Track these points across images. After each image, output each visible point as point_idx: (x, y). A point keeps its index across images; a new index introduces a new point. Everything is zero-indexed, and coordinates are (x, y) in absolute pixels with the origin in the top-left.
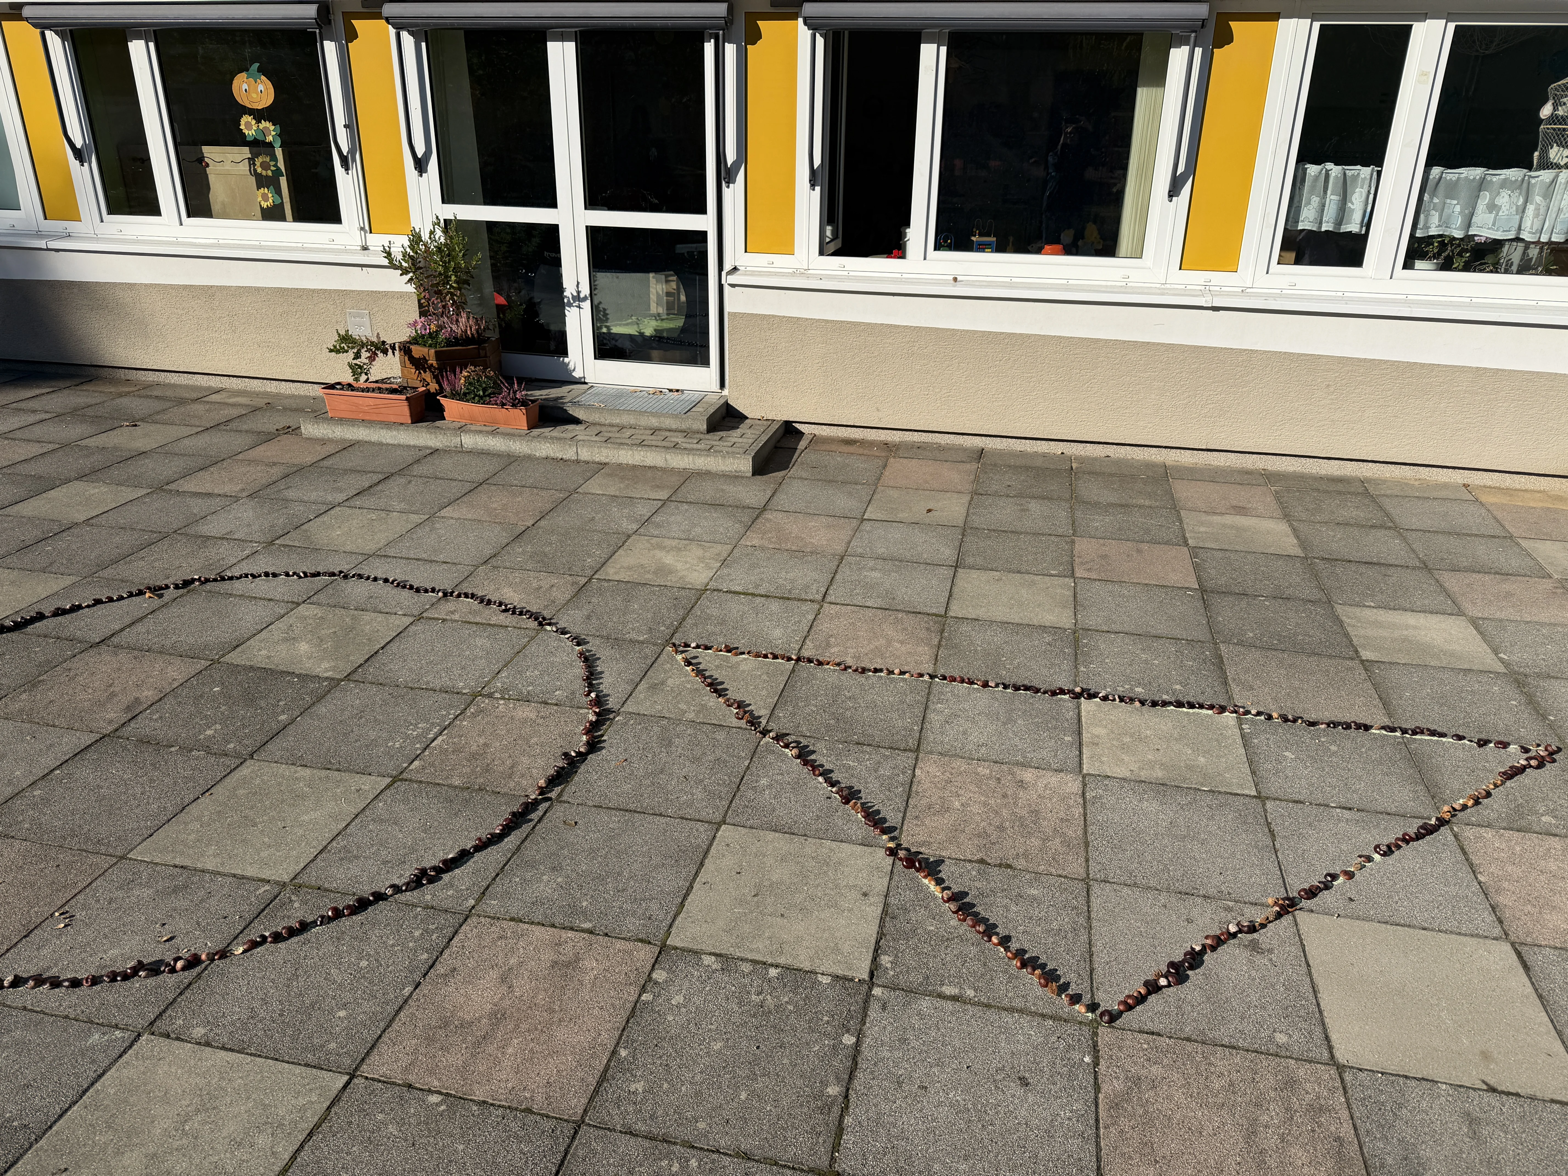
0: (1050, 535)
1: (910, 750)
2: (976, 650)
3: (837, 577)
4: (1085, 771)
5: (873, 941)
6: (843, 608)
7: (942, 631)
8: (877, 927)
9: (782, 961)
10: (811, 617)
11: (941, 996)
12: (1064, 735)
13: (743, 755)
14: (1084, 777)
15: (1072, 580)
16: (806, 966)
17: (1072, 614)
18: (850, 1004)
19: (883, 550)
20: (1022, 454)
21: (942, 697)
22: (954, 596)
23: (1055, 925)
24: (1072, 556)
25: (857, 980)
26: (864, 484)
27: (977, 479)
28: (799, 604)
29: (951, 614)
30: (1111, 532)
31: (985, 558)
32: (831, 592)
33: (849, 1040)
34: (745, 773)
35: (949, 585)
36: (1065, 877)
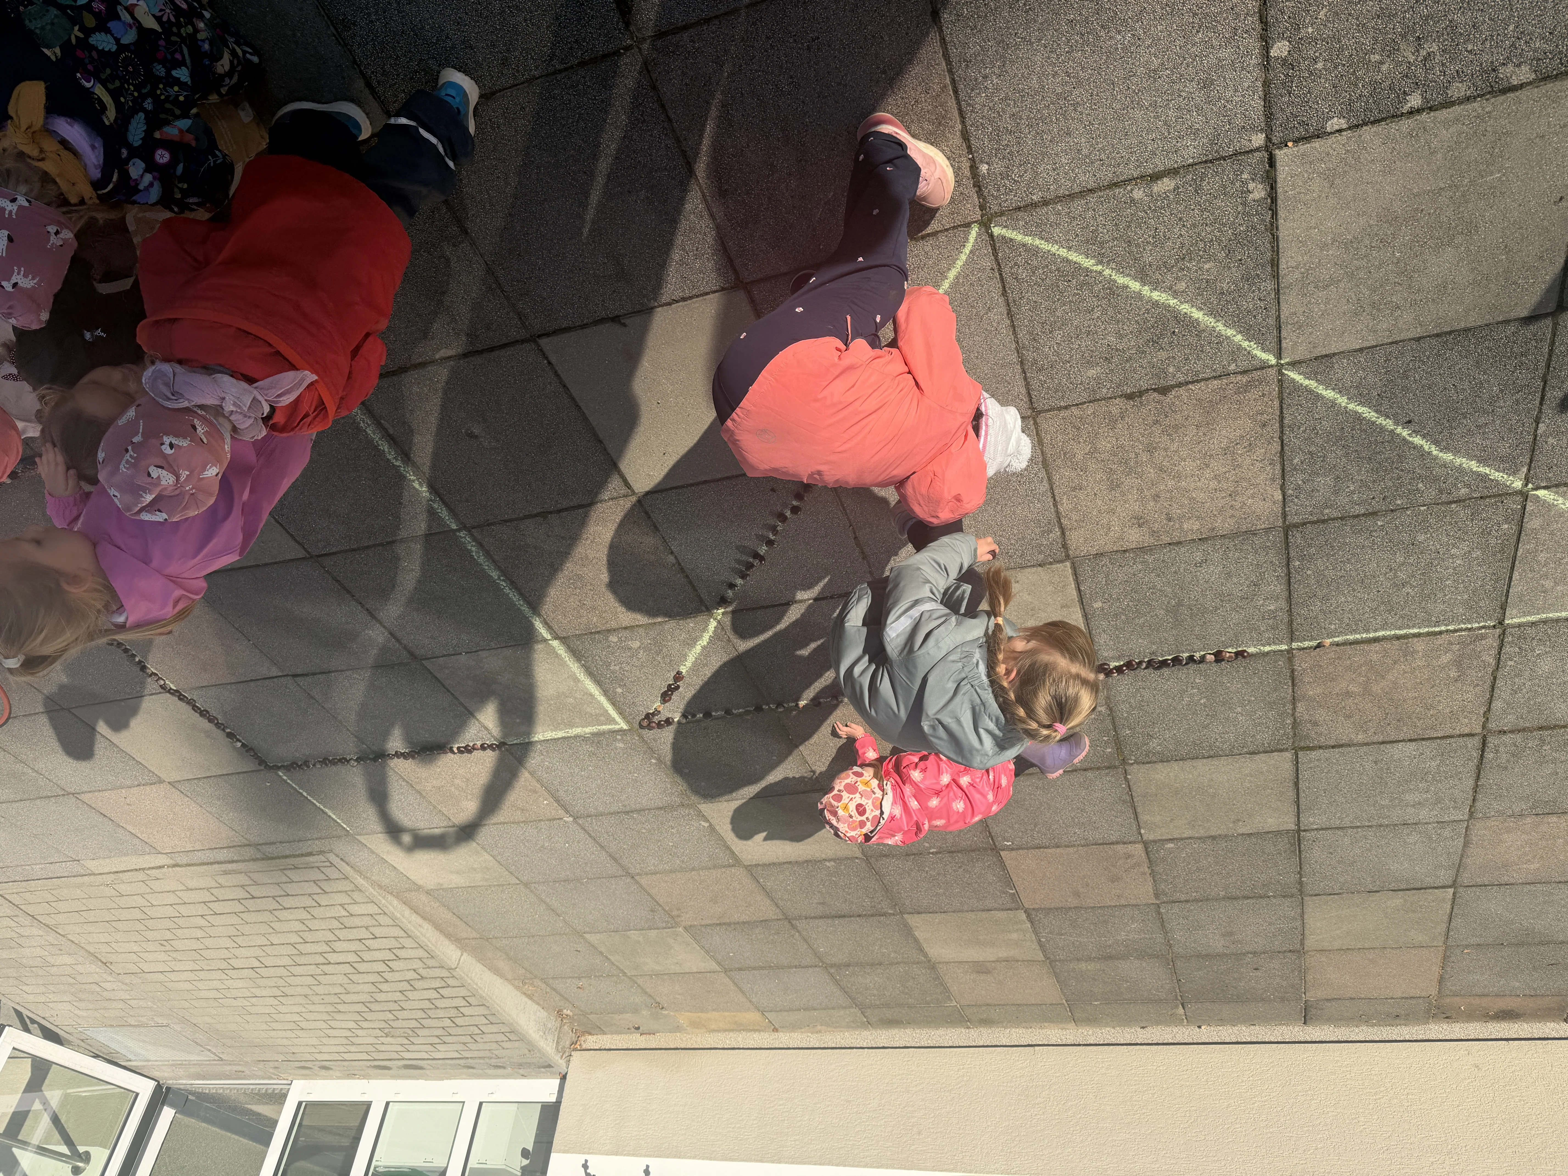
0: (1187, 901)
1: (1296, 526)
2: (1243, 706)
3: (1471, 782)
4: (1068, 564)
5: (1282, 213)
6: (1450, 732)
7: (1295, 724)
8: (1281, 235)
9: (1406, 124)
10: (1497, 705)
11: (1172, 172)
12: (1103, 609)
13: (1551, 440)
14: (1068, 556)
15: (1145, 838)
16: (1367, 132)
17: (1134, 788)
18: (1291, 103)
19: (1411, 839)
20: (1250, 1021)
21: (1271, 622)
22: (1291, 784)
23: (1058, 335)
24: (1153, 874)
25: (1290, 144)
26: (1467, 947)
27: (1303, 973)
28: (1522, 724)
29: (1288, 755)
30: (1114, 916)
31: (1263, 852)
32: (1475, 754)
33: (1280, 49)
34: (1540, 411)
35: (1302, 800)
36: (1060, 409)
